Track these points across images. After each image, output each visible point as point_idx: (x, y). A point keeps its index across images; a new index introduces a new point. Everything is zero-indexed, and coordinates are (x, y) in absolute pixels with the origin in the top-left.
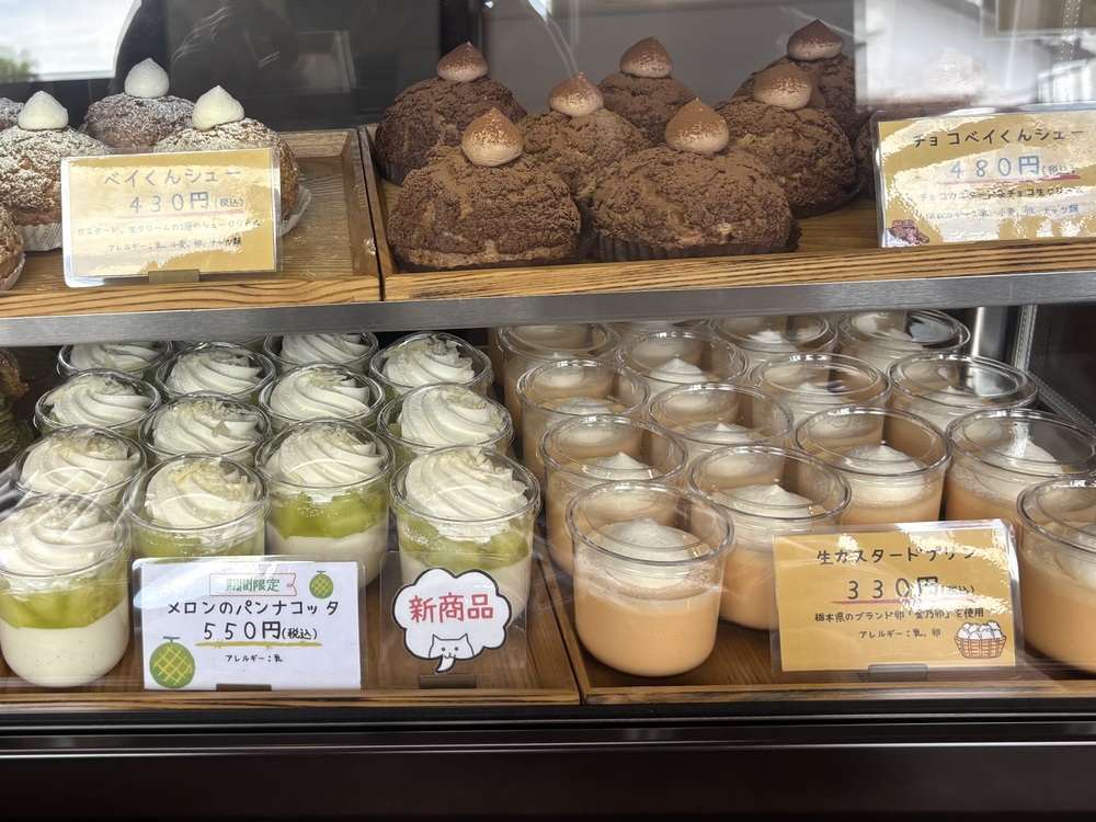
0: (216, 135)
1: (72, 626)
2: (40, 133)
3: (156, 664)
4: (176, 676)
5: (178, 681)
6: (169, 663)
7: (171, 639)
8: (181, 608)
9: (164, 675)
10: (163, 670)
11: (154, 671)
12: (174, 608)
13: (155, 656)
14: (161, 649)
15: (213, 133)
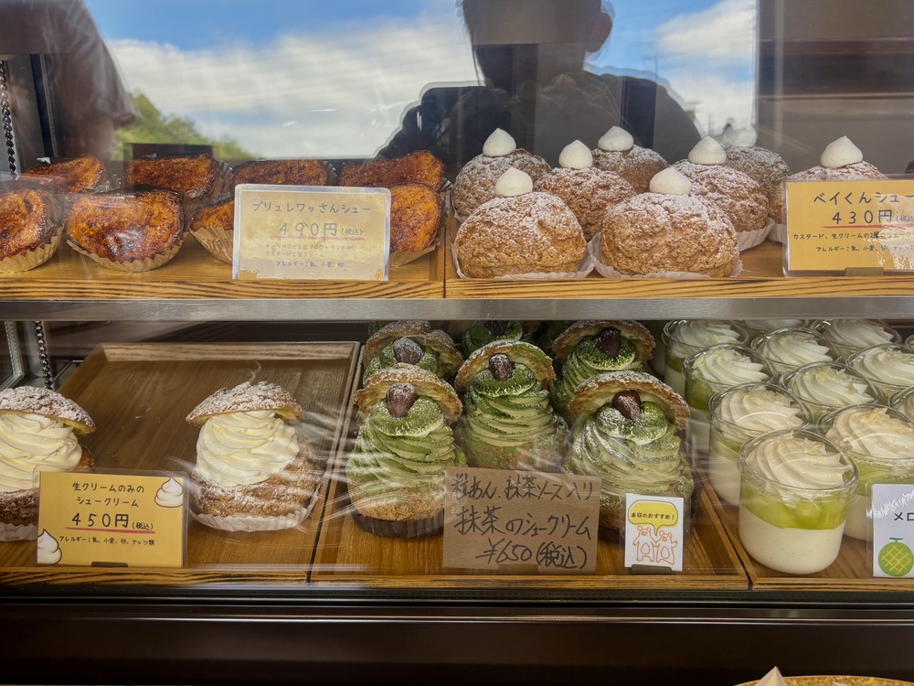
0: (848, 172)
1: (827, 528)
2: (713, 167)
3: (883, 558)
4: (899, 567)
5: (900, 571)
6: (894, 558)
7: (896, 539)
8: (903, 516)
9: (890, 566)
10: (889, 563)
11: (882, 563)
12: (899, 517)
13: (883, 552)
14: (888, 547)
15: (845, 170)
